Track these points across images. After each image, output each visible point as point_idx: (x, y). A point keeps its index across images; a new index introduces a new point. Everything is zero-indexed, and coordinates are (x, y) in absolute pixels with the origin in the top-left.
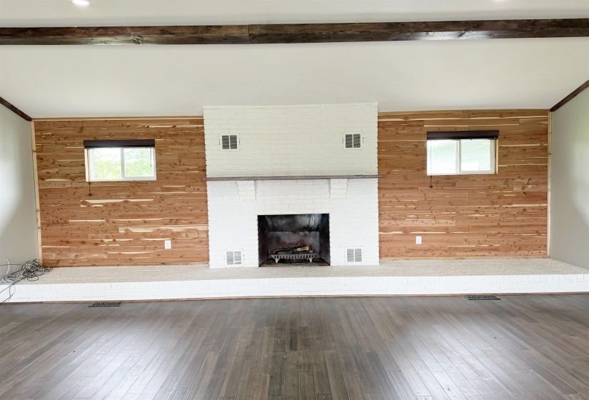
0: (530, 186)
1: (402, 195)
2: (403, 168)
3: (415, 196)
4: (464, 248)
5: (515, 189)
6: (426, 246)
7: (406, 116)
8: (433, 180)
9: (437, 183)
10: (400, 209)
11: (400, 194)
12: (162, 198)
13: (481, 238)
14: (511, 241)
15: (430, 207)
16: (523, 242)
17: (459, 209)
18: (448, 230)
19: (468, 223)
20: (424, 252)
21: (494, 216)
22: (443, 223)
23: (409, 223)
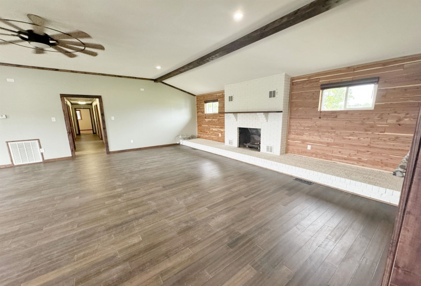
0: (406, 120)
1: (302, 122)
2: (305, 107)
3: (309, 123)
4: (338, 157)
5: (389, 121)
6: (313, 151)
7: (310, 76)
8: (322, 114)
9: (324, 115)
10: (301, 129)
11: (302, 121)
12: (219, 119)
13: (353, 152)
14: (378, 158)
15: (318, 129)
16: (390, 161)
17: (338, 132)
18: (328, 144)
19: (343, 142)
20: (311, 154)
21: (365, 139)
22: (325, 140)
23: (305, 137)
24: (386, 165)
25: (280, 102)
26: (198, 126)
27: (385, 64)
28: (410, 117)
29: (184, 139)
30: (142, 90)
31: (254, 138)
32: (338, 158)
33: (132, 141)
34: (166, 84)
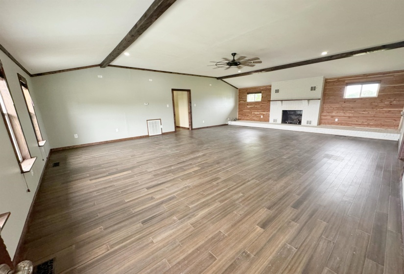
0: (394, 102)
2: (334, 96)
3: (337, 106)
5: (386, 103)
6: (339, 122)
8: (346, 100)
9: (348, 101)
10: (331, 110)
11: (331, 105)
12: (262, 106)
13: (364, 121)
14: (379, 122)
15: (343, 109)
16: (386, 123)
17: (356, 110)
18: (349, 117)
19: (359, 115)
20: (338, 124)
21: (372, 113)
22: (348, 115)
23: (334, 114)
24: (383, 126)
25: (319, 93)
26: (239, 111)
27: (384, 74)
28: (396, 101)
29: (232, 120)
30: (210, 85)
31: (291, 117)
32: (356, 124)
33: (204, 122)
34: (225, 82)
